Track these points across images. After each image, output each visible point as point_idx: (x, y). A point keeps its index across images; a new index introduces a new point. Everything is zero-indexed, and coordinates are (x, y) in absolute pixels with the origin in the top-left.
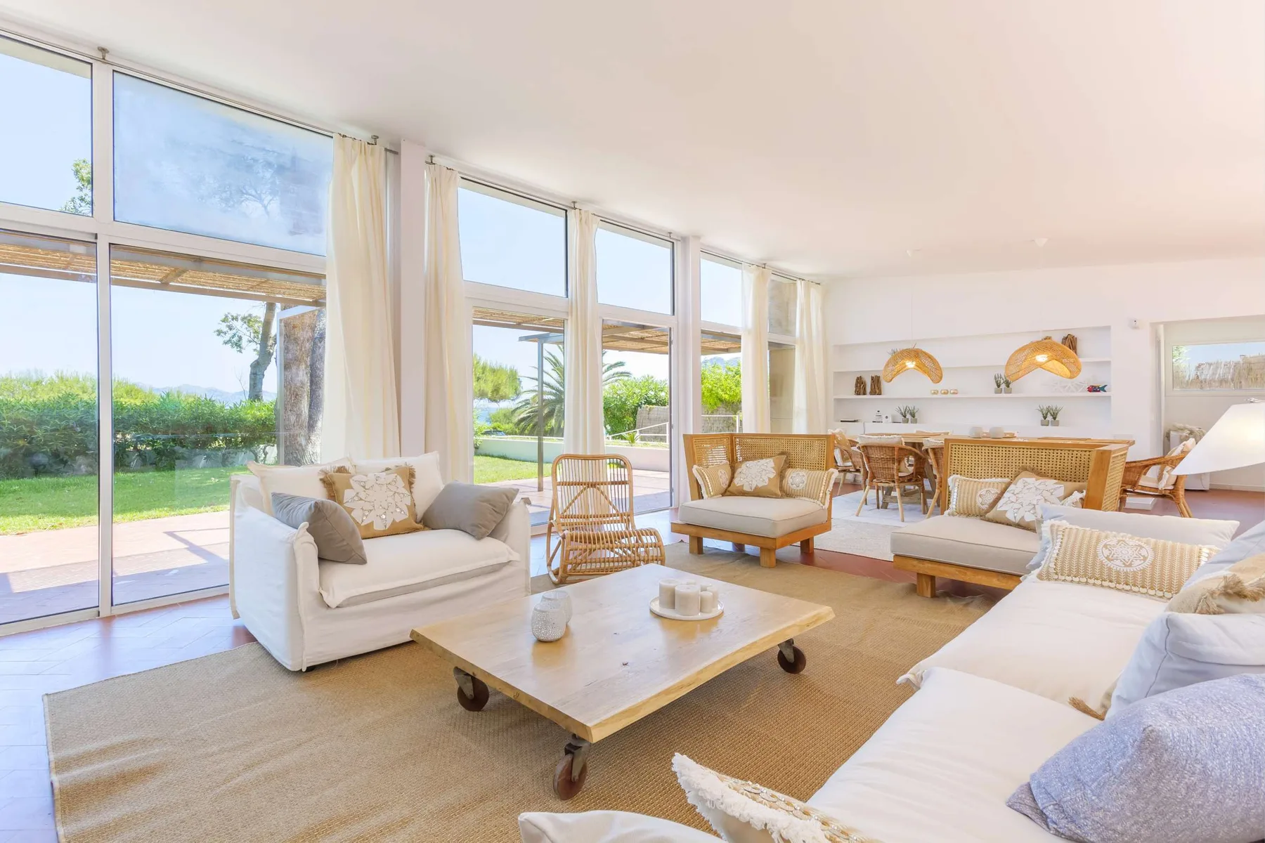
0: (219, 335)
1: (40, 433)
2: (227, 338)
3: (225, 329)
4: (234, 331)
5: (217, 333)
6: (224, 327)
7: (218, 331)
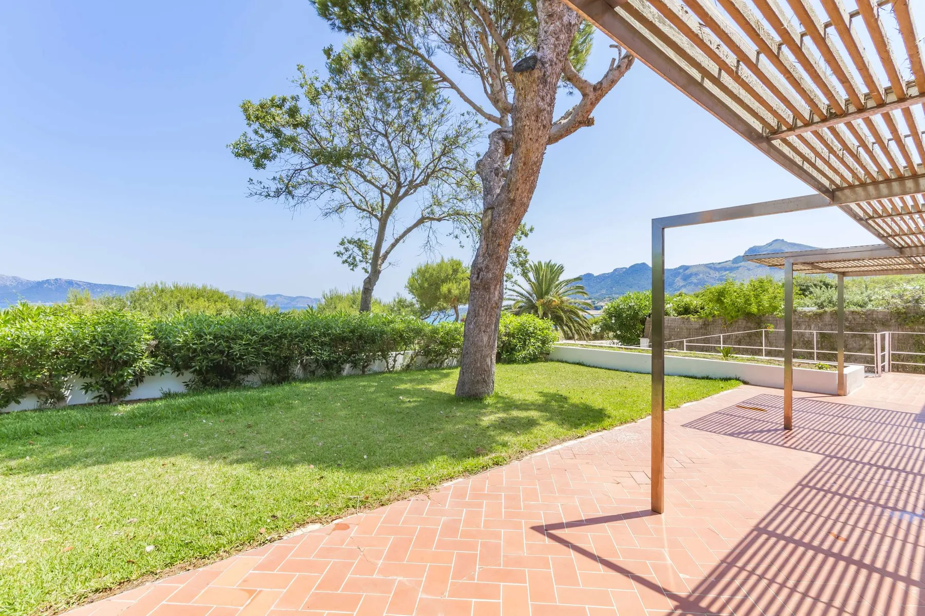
0: (338, 256)
1: (236, 348)
2: (345, 257)
3: (343, 251)
4: (350, 252)
5: (336, 255)
6: (341, 249)
7: (337, 252)
